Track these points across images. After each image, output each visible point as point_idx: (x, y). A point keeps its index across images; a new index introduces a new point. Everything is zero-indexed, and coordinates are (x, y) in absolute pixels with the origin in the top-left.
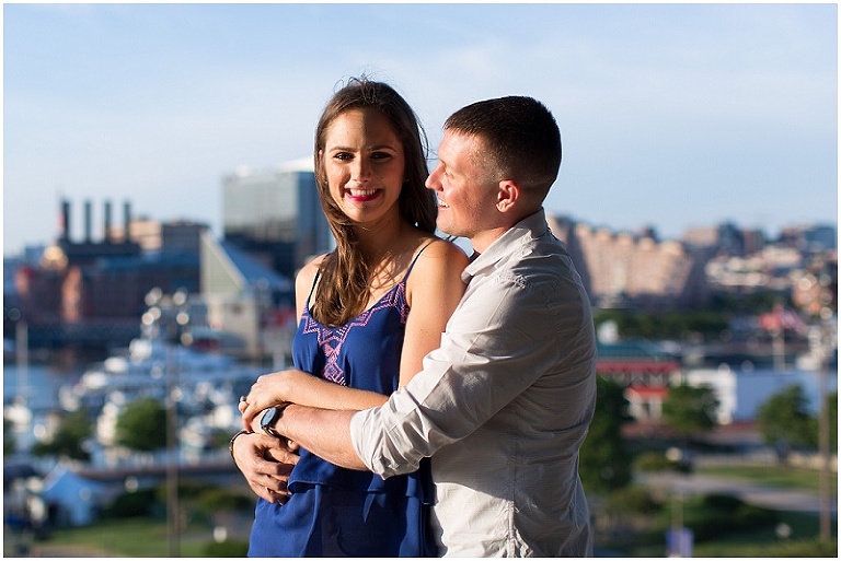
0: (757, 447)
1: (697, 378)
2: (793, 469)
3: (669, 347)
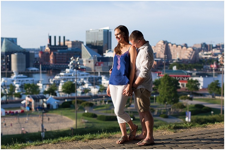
0: (208, 94)
1: (194, 79)
2: (216, 99)
3: (189, 72)
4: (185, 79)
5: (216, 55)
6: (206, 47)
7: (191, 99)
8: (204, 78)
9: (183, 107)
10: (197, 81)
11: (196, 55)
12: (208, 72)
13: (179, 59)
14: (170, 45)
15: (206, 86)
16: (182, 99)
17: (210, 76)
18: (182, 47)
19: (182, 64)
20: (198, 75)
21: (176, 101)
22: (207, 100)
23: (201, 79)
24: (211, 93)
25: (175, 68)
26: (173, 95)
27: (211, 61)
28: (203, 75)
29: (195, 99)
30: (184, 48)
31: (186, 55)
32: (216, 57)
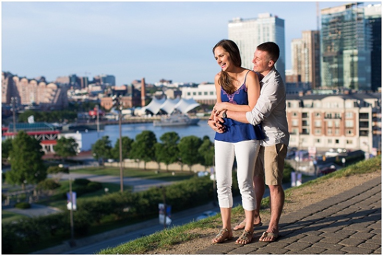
0: (92, 161)
1: (67, 136)
2: (105, 167)
3: (56, 124)
4: (51, 138)
5: (95, 94)
6: (77, 82)
7: (66, 171)
8: (82, 134)
9: (55, 186)
10: (72, 140)
11: (63, 95)
12: (88, 123)
13: (34, 104)
14: (15, 79)
15: (88, 147)
16: (52, 172)
17: (92, 129)
18: (38, 83)
19: (42, 112)
20: (73, 129)
21: (42, 177)
22: (92, 170)
23: (78, 136)
24: (97, 159)
25: (31, 120)
26: (35, 166)
27: (88, 105)
28: (81, 129)
29: (73, 171)
30: (42, 84)
31: (45, 96)
32: (95, 99)
